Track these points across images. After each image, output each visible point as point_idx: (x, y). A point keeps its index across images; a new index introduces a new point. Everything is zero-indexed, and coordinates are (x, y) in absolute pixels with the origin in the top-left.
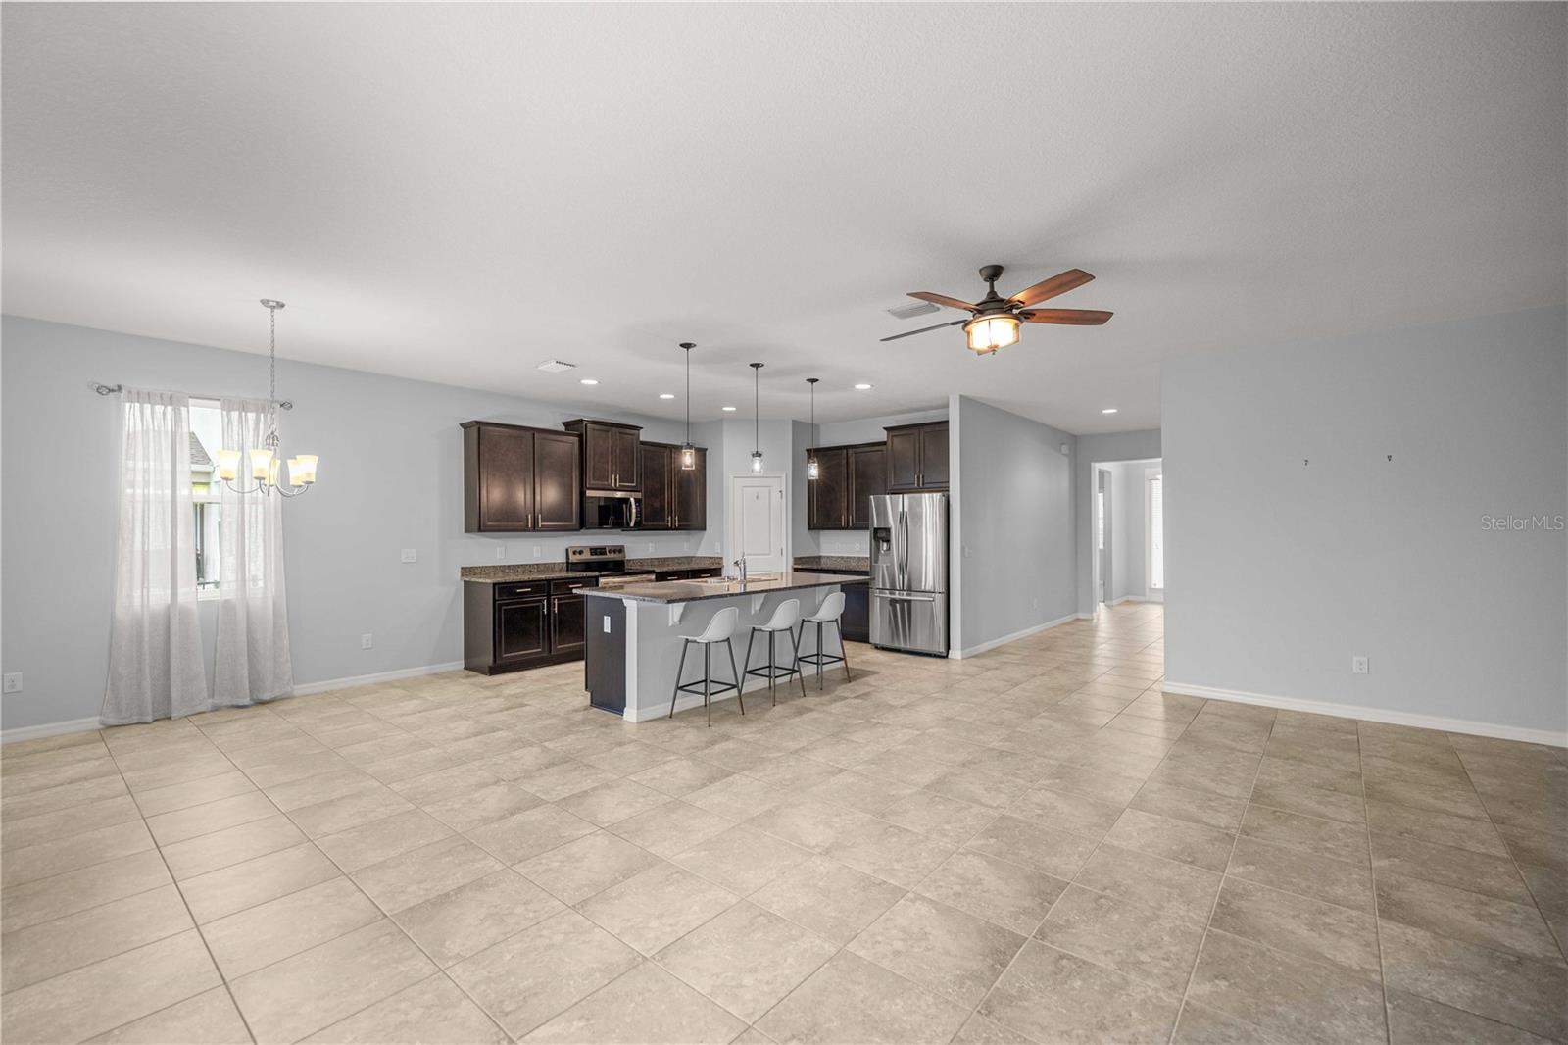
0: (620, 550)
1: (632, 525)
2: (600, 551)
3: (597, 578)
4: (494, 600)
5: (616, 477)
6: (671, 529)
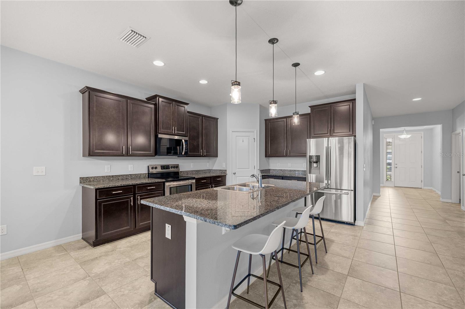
0: (177, 167)
1: (183, 154)
2: (167, 167)
3: (164, 183)
4: (96, 199)
5: (175, 128)
6: (202, 156)
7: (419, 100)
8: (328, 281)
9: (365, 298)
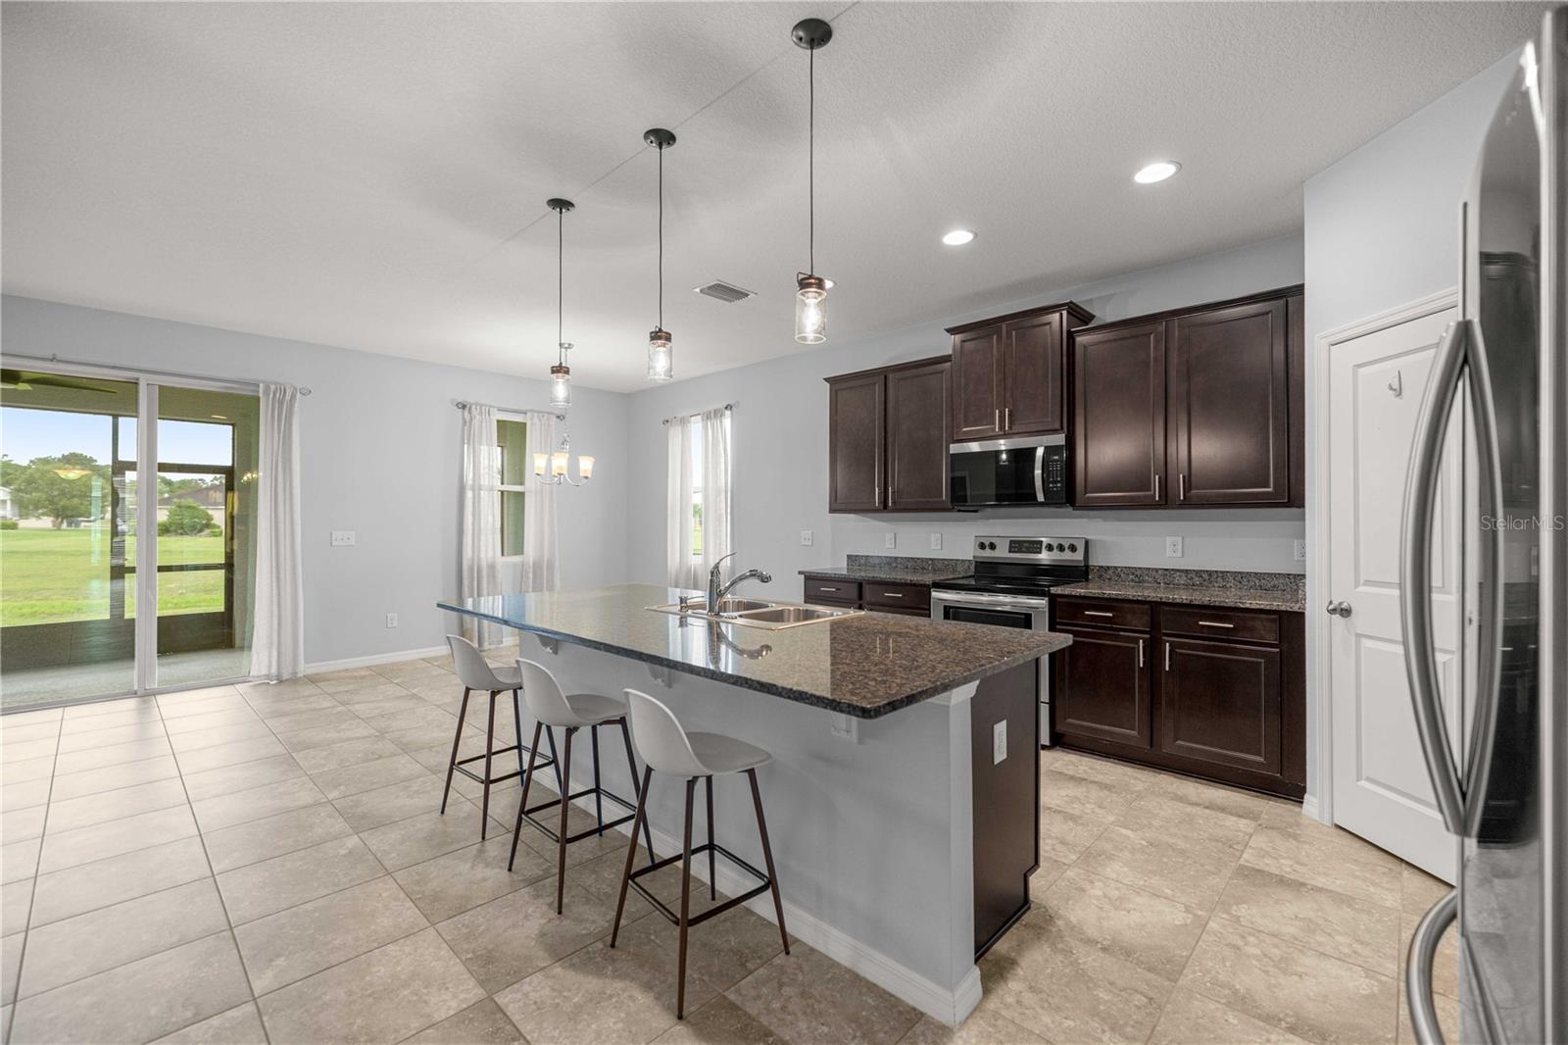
8: (505, 931)
9: (378, 974)
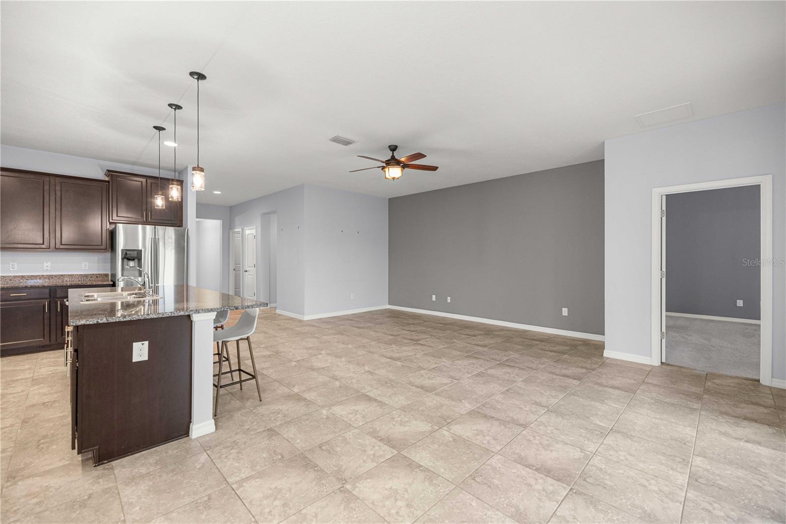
7: (215, 191)
